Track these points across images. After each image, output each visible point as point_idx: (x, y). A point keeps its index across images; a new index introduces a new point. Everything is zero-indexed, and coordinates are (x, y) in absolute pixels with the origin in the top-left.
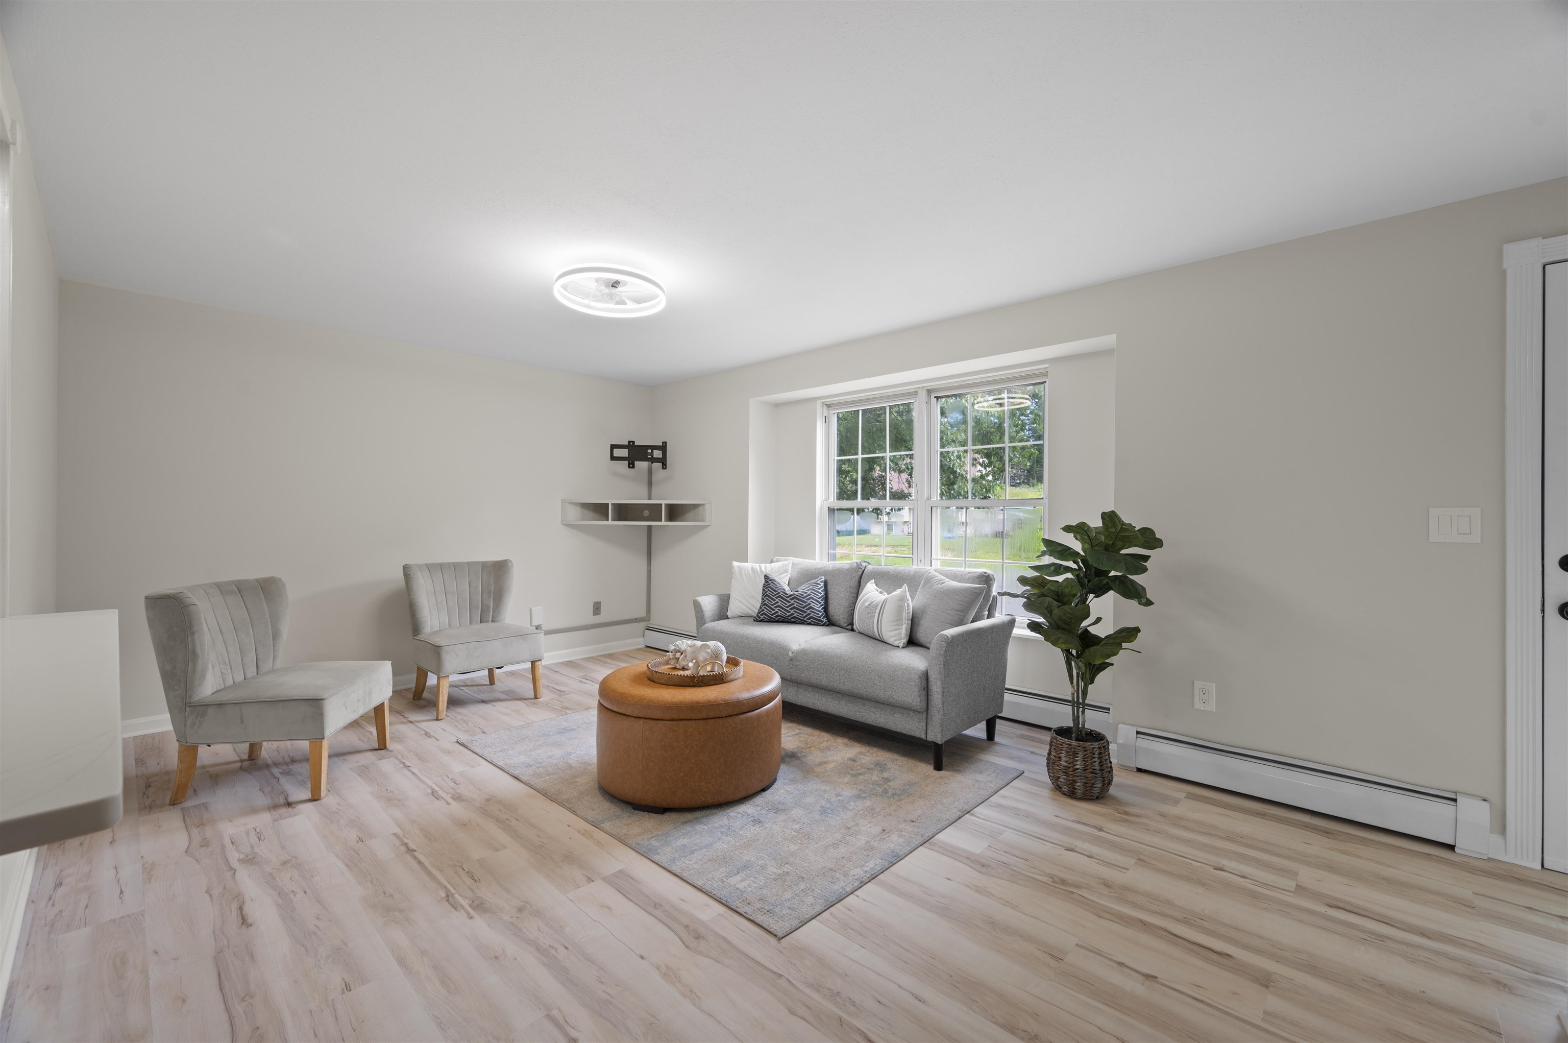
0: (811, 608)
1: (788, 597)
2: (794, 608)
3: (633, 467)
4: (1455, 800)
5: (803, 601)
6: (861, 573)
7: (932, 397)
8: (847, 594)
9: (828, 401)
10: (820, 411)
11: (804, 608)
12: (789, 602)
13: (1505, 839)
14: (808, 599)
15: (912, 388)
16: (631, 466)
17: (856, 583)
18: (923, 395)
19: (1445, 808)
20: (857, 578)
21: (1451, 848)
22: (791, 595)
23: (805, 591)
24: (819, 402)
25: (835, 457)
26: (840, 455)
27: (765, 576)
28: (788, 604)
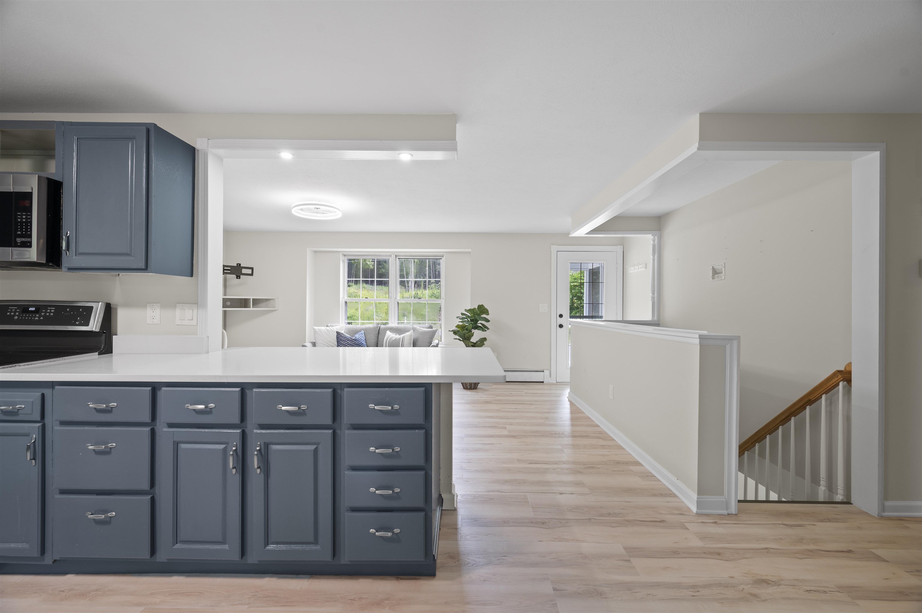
0: (362, 344)
1: (353, 340)
2: (356, 344)
3: (240, 278)
4: (543, 371)
5: (359, 341)
6: (379, 328)
7: (397, 258)
8: (375, 337)
9: (345, 253)
10: (342, 258)
11: (360, 344)
12: (354, 342)
13: (551, 378)
14: (361, 340)
15: (389, 254)
16: (238, 278)
17: (378, 333)
18: (394, 256)
19: (542, 373)
20: (378, 331)
21: (543, 382)
22: (354, 339)
23: (359, 337)
24: (341, 253)
25: (347, 279)
26: (348, 278)
27: (337, 332)
28: (354, 343)
